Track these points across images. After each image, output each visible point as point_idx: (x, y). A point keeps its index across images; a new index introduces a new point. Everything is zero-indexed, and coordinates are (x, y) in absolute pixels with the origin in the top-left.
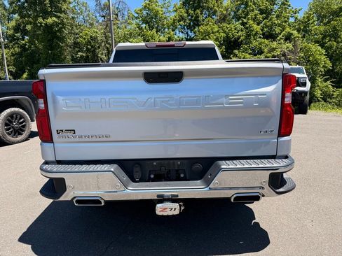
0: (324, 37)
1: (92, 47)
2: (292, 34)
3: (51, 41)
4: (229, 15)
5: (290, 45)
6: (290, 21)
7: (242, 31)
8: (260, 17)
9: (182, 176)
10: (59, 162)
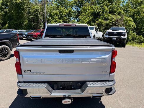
0: (134, 13)
1: (36, 14)
2: (121, 12)
3: (18, 10)
4: (95, 2)
5: (120, 17)
6: (121, 6)
7: (100, 9)
8: (109, 4)
9: (73, 87)
10: (25, 82)
